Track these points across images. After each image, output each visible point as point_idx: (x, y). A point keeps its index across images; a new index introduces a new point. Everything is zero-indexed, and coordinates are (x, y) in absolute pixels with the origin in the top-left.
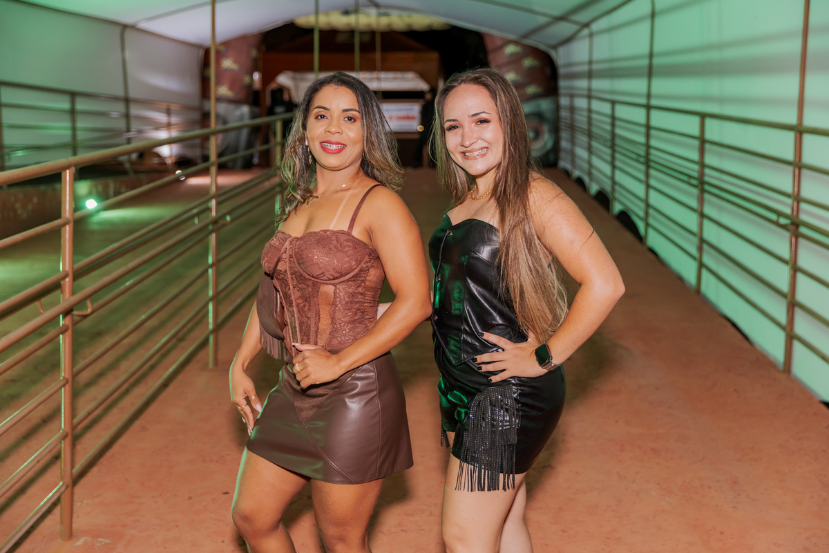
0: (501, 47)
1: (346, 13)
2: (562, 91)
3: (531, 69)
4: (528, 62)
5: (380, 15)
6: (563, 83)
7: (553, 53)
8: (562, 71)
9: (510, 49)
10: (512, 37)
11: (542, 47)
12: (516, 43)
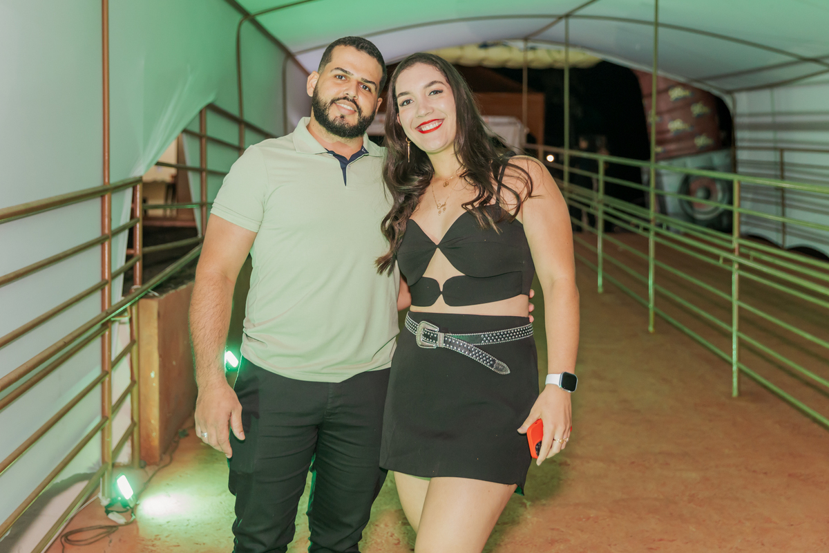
0: (666, 90)
1: (484, 46)
2: (739, 144)
3: (700, 116)
4: (697, 109)
5: (526, 49)
6: (740, 135)
7: (728, 100)
8: (738, 120)
9: (677, 93)
10: (682, 80)
11: (716, 92)
12: (684, 86)
